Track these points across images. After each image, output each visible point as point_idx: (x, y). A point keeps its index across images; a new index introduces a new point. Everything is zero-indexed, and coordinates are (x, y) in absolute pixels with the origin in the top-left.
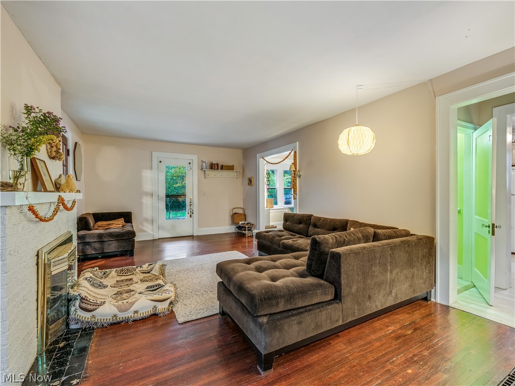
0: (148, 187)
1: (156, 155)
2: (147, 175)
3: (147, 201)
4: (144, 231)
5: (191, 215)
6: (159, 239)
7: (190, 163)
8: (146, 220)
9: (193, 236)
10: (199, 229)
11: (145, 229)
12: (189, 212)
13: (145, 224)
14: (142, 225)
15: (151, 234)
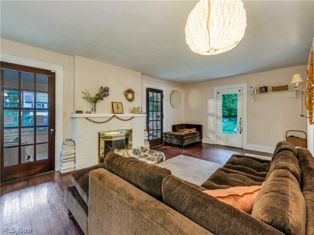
0: (211, 110)
1: (216, 89)
2: (211, 102)
3: (211, 119)
4: (209, 138)
5: (240, 132)
6: (217, 145)
7: (240, 91)
8: (210, 131)
9: (242, 149)
10: (248, 144)
11: (209, 136)
12: (239, 129)
13: (209, 133)
14: (208, 134)
15: (212, 140)
